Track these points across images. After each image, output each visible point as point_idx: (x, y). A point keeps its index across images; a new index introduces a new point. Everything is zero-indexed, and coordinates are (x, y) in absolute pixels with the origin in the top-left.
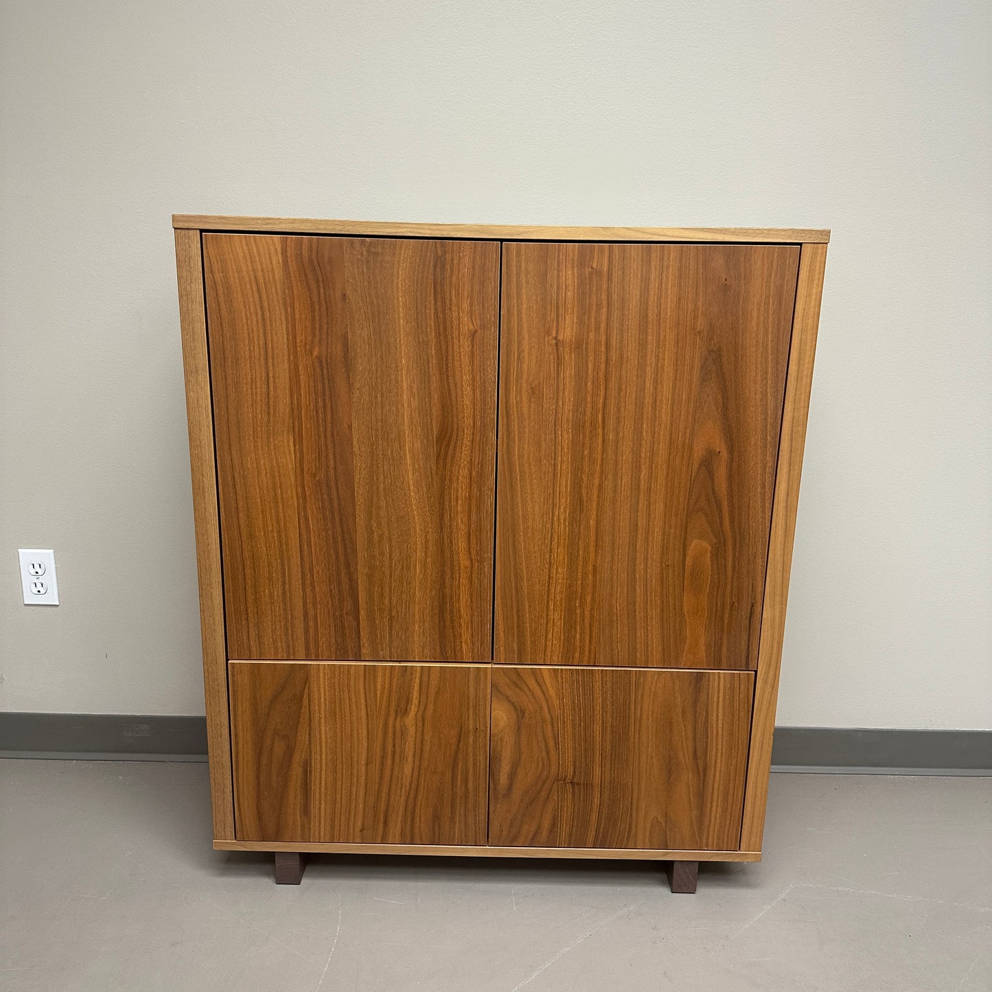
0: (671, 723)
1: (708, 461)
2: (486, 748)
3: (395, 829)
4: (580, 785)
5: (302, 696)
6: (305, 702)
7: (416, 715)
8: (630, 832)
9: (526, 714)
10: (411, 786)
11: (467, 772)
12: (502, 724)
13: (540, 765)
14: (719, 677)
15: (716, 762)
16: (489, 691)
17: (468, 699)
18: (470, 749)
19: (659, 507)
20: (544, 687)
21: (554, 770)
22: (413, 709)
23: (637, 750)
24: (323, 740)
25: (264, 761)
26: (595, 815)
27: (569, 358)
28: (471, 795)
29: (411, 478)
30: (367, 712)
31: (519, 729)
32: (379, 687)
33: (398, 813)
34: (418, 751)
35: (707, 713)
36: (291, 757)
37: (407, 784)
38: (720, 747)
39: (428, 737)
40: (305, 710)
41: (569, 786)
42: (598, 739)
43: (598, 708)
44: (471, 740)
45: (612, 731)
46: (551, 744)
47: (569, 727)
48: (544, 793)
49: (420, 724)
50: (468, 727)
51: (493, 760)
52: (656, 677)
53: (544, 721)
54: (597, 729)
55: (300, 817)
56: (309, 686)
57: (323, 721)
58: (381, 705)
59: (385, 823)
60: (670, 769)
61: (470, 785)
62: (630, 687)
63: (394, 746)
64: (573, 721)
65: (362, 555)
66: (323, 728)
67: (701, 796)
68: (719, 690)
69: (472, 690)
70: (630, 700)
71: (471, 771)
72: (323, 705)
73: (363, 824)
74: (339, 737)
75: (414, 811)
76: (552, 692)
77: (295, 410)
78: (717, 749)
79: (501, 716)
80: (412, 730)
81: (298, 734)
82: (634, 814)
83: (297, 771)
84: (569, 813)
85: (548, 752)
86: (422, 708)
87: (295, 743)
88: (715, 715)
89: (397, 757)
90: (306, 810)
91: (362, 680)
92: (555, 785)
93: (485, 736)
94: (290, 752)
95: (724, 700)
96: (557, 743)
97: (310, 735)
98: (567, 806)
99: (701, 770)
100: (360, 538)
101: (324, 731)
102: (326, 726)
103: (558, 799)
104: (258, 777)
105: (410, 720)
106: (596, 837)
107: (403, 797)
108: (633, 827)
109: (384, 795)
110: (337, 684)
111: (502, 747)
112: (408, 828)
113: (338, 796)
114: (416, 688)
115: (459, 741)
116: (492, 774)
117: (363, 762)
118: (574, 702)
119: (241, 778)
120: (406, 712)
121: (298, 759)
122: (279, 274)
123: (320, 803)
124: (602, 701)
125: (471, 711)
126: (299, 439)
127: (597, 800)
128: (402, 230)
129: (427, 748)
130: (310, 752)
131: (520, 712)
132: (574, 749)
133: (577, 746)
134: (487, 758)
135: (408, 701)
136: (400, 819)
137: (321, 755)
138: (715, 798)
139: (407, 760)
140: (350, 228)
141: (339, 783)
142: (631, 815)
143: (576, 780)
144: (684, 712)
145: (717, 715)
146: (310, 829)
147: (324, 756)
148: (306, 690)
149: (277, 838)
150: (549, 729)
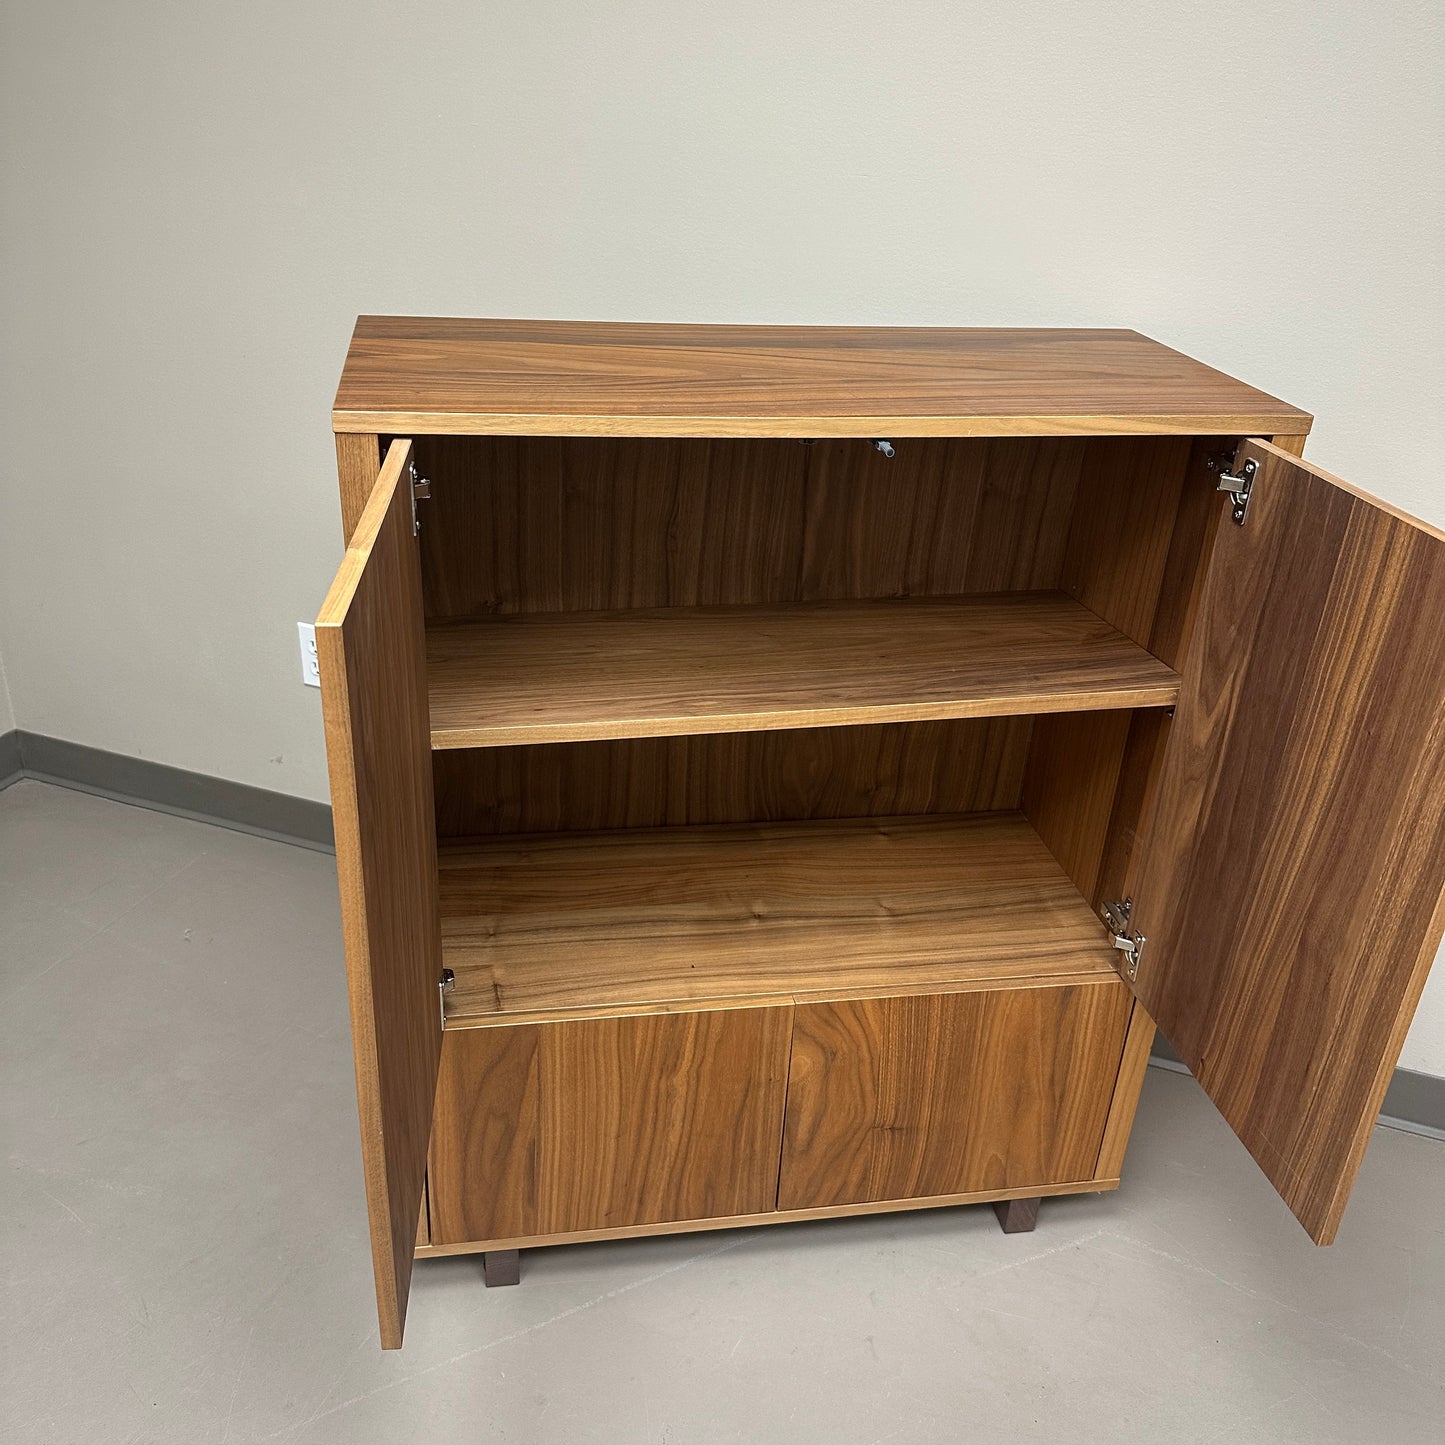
0: (1026, 1048)
2: (781, 1101)
3: (655, 1202)
4: (901, 1131)
5: (529, 1064)
6: (533, 1070)
7: (688, 1072)
8: (961, 1175)
9: (839, 1055)
10: (677, 1154)
11: (755, 1130)
12: (805, 1070)
13: (853, 1112)
14: (1094, 990)
15: (1077, 1086)
16: (790, 1032)
17: (761, 1047)
18: (760, 1104)
20: (864, 1021)
21: (869, 1117)
22: (685, 1064)
23: (979, 1083)
24: (558, 1114)
25: (473, 1149)
26: (918, 1162)
28: (759, 1156)
30: (621, 1074)
31: (827, 1074)
32: (638, 1042)
33: (658, 1188)
34: (690, 1113)
35: (1073, 1031)
36: (511, 1139)
37: (673, 1154)
38: (1084, 1069)
39: (703, 1097)
40: (532, 1081)
41: (888, 1134)
42: (930, 1075)
43: (934, 1039)
44: (762, 1093)
45: (949, 1064)
46: (869, 1087)
47: (893, 1068)
48: (854, 1145)
49: (693, 1082)
50: (759, 1077)
51: (789, 1114)
52: (1012, 996)
53: (861, 1061)
54: (931, 1063)
55: (523, 1207)
56: (540, 1051)
57: (557, 1092)
58: (640, 1063)
59: (641, 1202)
60: (1019, 1098)
61: (758, 1146)
62: (977, 1012)
63: (657, 1111)
64: (900, 1059)
66: (558, 1099)
67: (1054, 1126)
68: (1091, 1005)
69: (767, 1036)
70: (976, 1026)
71: (760, 1129)
72: (558, 1071)
73: (611, 1205)
74: (579, 1108)
75: (681, 1183)
76: (874, 1026)
78: (1080, 1072)
79: (804, 1062)
80: (682, 1090)
81: (523, 1110)
82: (968, 1157)
83: (519, 1153)
84: (885, 1164)
85: (863, 1097)
86: (697, 1062)
87: (518, 1122)
88: (1082, 1033)
89: (660, 1123)
90: (531, 1199)
91: (615, 1035)
92: (871, 1132)
93: (782, 1087)
94: (510, 1133)
95: (1096, 1015)
96: (875, 1084)
97: (538, 1110)
98: (883, 1155)
99: (1057, 1098)
101: (558, 1104)
102: (562, 1096)
103: (872, 1149)
104: (464, 1169)
105: (679, 1080)
106: (918, 1186)
107: (666, 1169)
108: (965, 1173)
109: (640, 1169)
110: (579, 1044)
111: (802, 1097)
112: (671, 1204)
113: (577, 1179)
114: (691, 1038)
115: (746, 1096)
116: (787, 1129)
117: (613, 1135)
118: (902, 1035)
119: (438, 1173)
120: (675, 1068)
121: (520, 1142)
123: (551, 1189)
124: (940, 1031)
125: (764, 1061)
127: (922, 1145)
128: (702, 430)
129: (701, 1110)
130: (540, 1130)
131: (830, 1054)
132: (899, 1090)
133: (902, 1085)
134: (781, 1112)
135: (678, 1056)
136: (660, 1195)
137: (554, 1132)
138: (1071, 1126)
139: (673, 1126)
140: (622, 428)
141: (578, 1163)
142: (964, 1157)
143: (896, 1126)
144: (1043, 1033)
145: (1086, 1032)
146: (536, 1220)
147: (558, 1134)
148: (535, 1056)
149: (490, 1234)
150: (868, 1068)
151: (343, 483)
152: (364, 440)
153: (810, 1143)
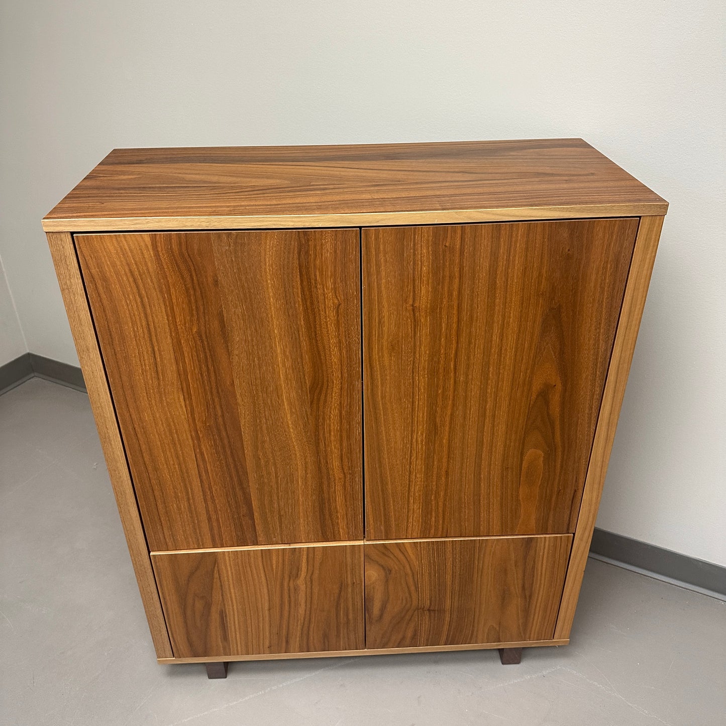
0: (506, 570)
1: (544, 394)
2: (361, 594)
3: (295, 642)
4: (435, 611)
5: (213, 572)
6: (216, 575)
7: (305, 578)
8: (472, 634)
9: (393, 572)
10: (304, 619)
11: (348, 609)
12: (373, 579)
13: (404, 602)
14: (545, 539)
15: (539, 591)
16: (362, 559)
17: (346, 565)
18: (350, 595)
19: (501, 429)
20: (406, 554)
21: (415, 603)
22: (303, 574)
23: (479, 588)
24: (234, 597)
25: (189, 612)
26: (446, 627)
27: (425, 321)
28: (352, 622)
29: (289, 419)
30: (266, 578)
31: (387, 581)
32: (274, 562)
33: (296, 635)
34: (309, 599)
35: (534, 562)
36: (210, 609)
37: (302, 619)
38: (543, 582)
39: (316, 590)
40: (216, 580)
41: (427, 613)
42: (449, 583)
43: (449, 564)
44: (350, 590)
45: (460, 578)
46: (413, 588)
47: (426, 578)
48: (407, 617)
49: (309, 583)
50: (347, 582)
51: (367, 602)
52: (495, 542)
53: (406, 574)
54: (449, 577)
55: (222, 642)
56: (218, 564)
57: (231, 586)
58: (277, 573)
59: (287, 642)
60: (504, 597)
61: (351, 616)
62: (474, 550)
63: (290, 597)
64: (430, 574)
65: (252, 476)
66: (232, 591)
67: (526, 612)
68: (544, 548)
69: (349, 559)
70: (474, 558)
71: (351, 608)
72: (230, 575)
73: (270, 642)
74: (245, 595)
75: (309, 633)
76: (412, 557)
77: (182, 375)
78: (540, 583)
79: (373, 574)
80: (303, 587)
81: (213, 595)
82: (476, 625)
83: (215, 616)
84: (427, 627)
85: (410, 594)
86: (310, 573)
87: (212, 601)
88: (540, 563)
89: (293, 604)
90: (225, 638)
91: (260, 559)
92: (416, 611)
93: (361, 587)
94: (208, 606)
95: (548, 553)
96: (417, 588)
97: (222, 595)
98: (425, 623)
99: (528, 597)
100: (250, 464)
101: (233, 592)
102: (234, 589)
103: (418, 620)
104: (186, 622)
105: (301, 582)
106: (448, 636)
107: (299, 627)
108: (475, 633)
109: (284, 626)
110: (240, 563)
111: (374, 592)
112: (305, 643)
113: (249, 629)
114: (304, 560)
115: (340, 591)
116: (367, 608)
117: (266, 608)
118: (430, 561)
119: (172, 623)
120: (297, 576)
121: (215, 610)
122: (152, 266)
123: (236, 634)
124: (453, 560)
125: (349, 573)
126: (188, 396)
127: (447, 619)
128: (266, 223)
129: (315, 597)
130: (224, 605)
131: (388, 571)
132: (431, 590)
133: (433, 588)
134: (362, 599)
135: (298, 569)
136: (298, 639)
137: (233, 606)
138: (537, 611)
139: (300, 605)
140: (216, 224)
141: (249, 622)
142: (473, 626)
143: (431, 609)
144: (516, 562)
145: (542, 563)
146: (230, 649)
147: (235, 607)
148: (216, 568)
149: (206, 654)
150: (411, 580)
151: (55, 261)
152: (63, 235)
153: (381, 616)
